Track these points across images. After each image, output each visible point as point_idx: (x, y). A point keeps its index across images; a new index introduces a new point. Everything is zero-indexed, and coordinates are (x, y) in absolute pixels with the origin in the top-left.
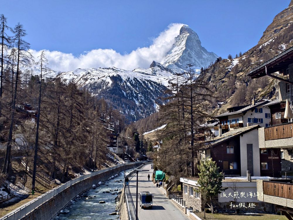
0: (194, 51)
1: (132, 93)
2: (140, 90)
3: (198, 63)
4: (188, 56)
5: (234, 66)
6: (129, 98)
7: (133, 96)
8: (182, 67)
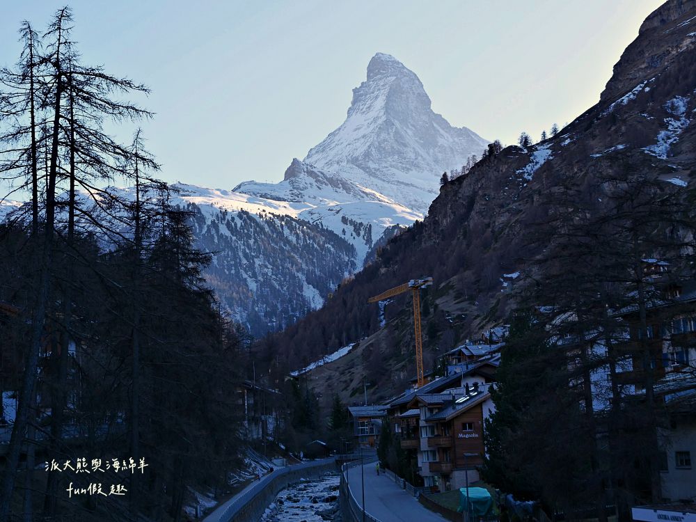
0: (413, 126)
1: (235, 257)
2: (259, 245)
3: (424, 159)
4: (396, 140)
5: (538, 166)
6: (227, 273)
7: (238, 265)
8: (378, 172)
